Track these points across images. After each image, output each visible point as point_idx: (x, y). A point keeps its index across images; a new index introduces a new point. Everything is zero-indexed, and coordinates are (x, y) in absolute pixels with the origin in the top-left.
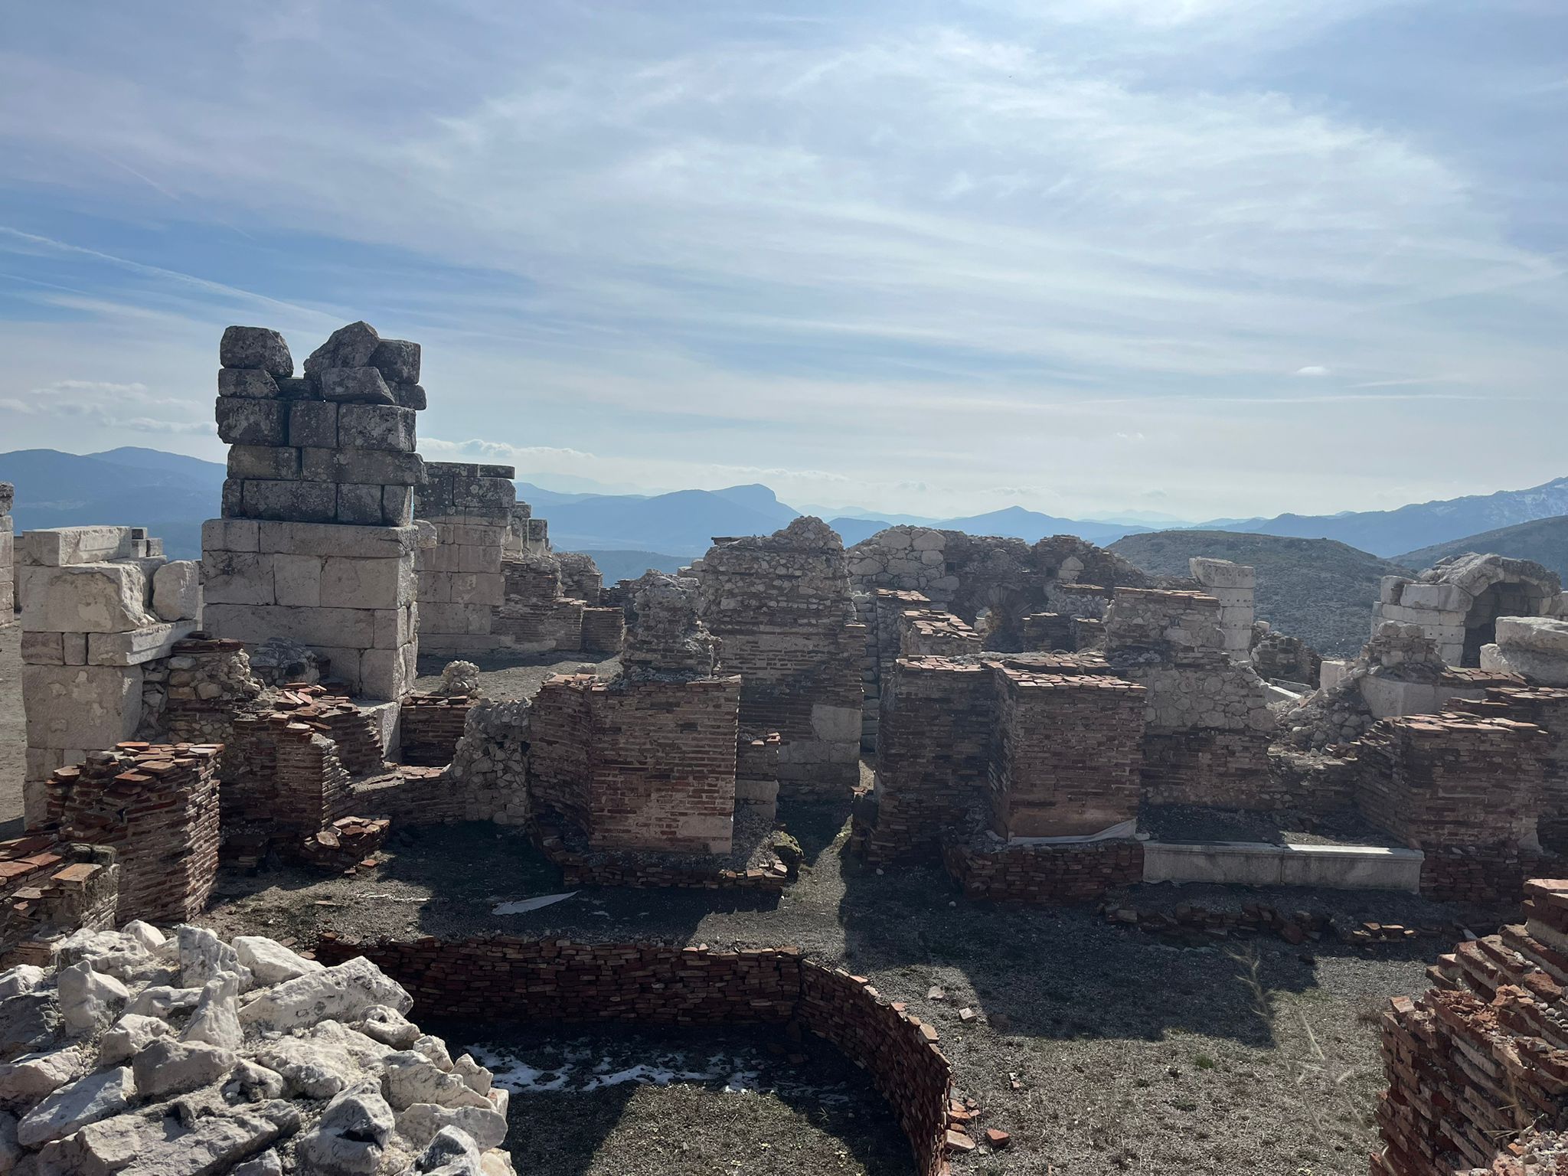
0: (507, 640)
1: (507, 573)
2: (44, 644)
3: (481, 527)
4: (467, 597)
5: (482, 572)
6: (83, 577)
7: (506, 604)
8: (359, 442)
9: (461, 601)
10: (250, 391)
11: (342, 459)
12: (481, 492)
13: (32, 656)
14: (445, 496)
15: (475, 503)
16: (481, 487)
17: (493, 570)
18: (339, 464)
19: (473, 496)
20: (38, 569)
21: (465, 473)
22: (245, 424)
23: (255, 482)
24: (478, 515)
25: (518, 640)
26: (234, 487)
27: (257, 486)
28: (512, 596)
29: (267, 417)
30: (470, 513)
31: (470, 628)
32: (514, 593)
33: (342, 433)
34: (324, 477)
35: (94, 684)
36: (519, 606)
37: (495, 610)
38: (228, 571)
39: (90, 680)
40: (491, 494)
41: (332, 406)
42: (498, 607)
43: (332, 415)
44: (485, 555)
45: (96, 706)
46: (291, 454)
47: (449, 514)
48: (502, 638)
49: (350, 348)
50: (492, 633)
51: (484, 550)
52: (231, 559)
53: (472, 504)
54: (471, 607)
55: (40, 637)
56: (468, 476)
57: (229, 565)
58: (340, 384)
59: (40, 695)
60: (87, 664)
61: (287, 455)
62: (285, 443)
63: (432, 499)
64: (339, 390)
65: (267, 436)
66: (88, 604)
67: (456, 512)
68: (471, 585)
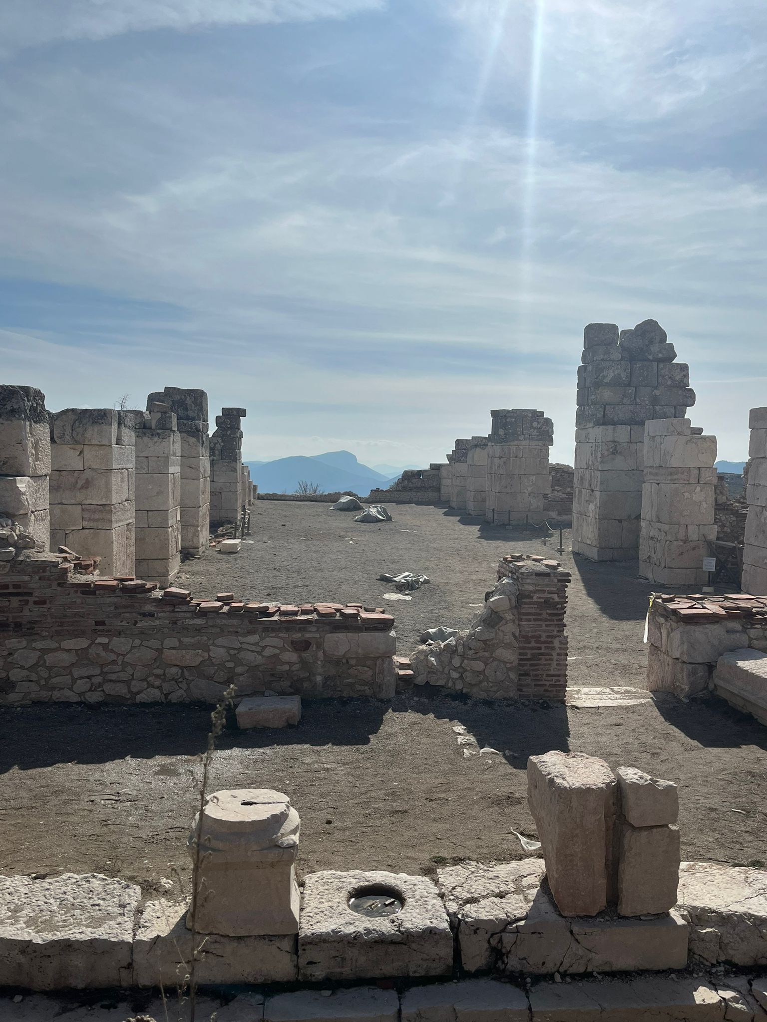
0: (553, 514)
1: (553, 473)
2: (682, 473)
3: (539, 447)
4: (530, 489)
5: (538, 474)
6: (701, 440)
7: (552, 493)
8: (669, 383)
9: (526, 492)
10: (612, 357)
11: (657, 392)
12: (539, 426)
13: (675, 479)
14: (518, 429)
15: (535, 433)
16: (538, 423)
17: (545, 472)
18: (656, 395)
19: (534, 428)
20: (680, 436)
21: (530, 415)
22: (612, 375)
23: (612, 406)
24: (537, 440)
25: (560, 514)
26: (600, 409)
27: (613, 408)
28: (556, 487)
29: (625, 371)
30: (532, 439)
31: (532, 507)
32: (558, 486)
33: (660, 378)
34: (647, 402)
35: (703, 493)
36: (560, 494)
37: (545, 496)
38: (615, 452)
39: (701, 491)
40: (544, 427)
41: (655, 364)
42: (547, 494)
43: (655, 368)
44: (540, 464)
45: (704, 503)
46: (633, 390)
47: (520, 440)
48: (550, 513)
49: (654, 333)
50: (544, 510)
51: (540, 461)
52: (616, 446)
53: (533, 433)
54: (532, 495)
55: (680, 469)
56: (531, 417)
57: (615, 450)
58: (660, 352)
59: (678, 499)
60: (699, 483)
61: (630, 391)
62: (629, 385)
63: (511, 431)
64: (660, 355)
65: (624, 381)
66: (703, 453)
67: (524, 438)
68: (532, 482)
